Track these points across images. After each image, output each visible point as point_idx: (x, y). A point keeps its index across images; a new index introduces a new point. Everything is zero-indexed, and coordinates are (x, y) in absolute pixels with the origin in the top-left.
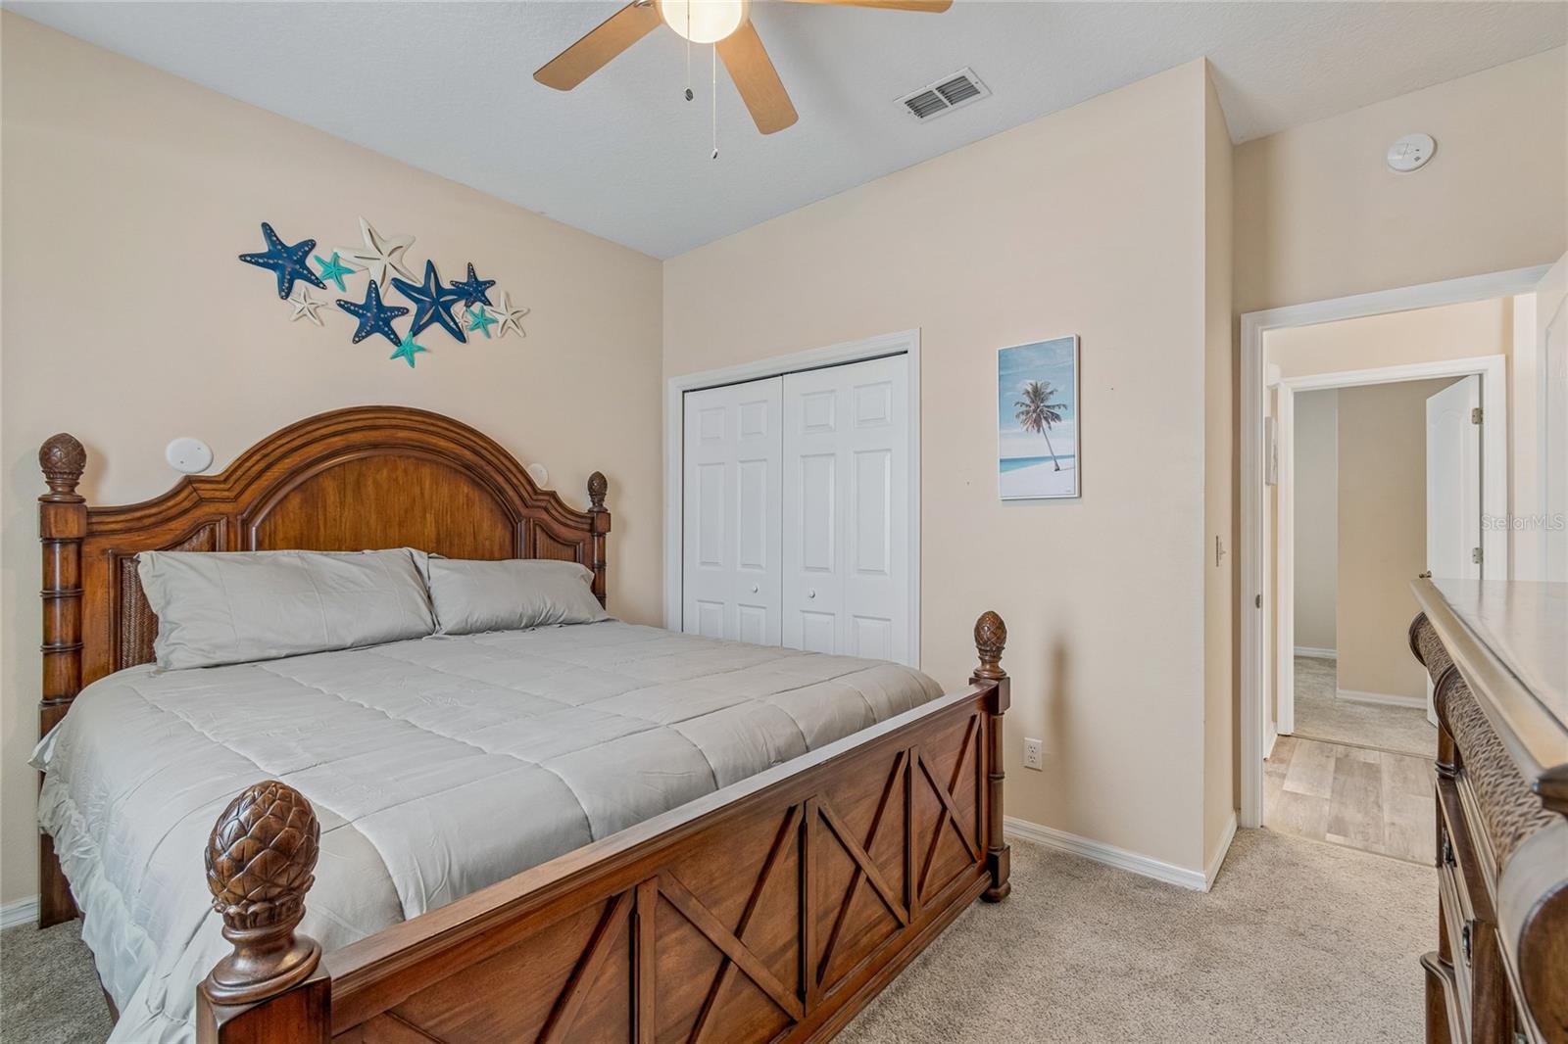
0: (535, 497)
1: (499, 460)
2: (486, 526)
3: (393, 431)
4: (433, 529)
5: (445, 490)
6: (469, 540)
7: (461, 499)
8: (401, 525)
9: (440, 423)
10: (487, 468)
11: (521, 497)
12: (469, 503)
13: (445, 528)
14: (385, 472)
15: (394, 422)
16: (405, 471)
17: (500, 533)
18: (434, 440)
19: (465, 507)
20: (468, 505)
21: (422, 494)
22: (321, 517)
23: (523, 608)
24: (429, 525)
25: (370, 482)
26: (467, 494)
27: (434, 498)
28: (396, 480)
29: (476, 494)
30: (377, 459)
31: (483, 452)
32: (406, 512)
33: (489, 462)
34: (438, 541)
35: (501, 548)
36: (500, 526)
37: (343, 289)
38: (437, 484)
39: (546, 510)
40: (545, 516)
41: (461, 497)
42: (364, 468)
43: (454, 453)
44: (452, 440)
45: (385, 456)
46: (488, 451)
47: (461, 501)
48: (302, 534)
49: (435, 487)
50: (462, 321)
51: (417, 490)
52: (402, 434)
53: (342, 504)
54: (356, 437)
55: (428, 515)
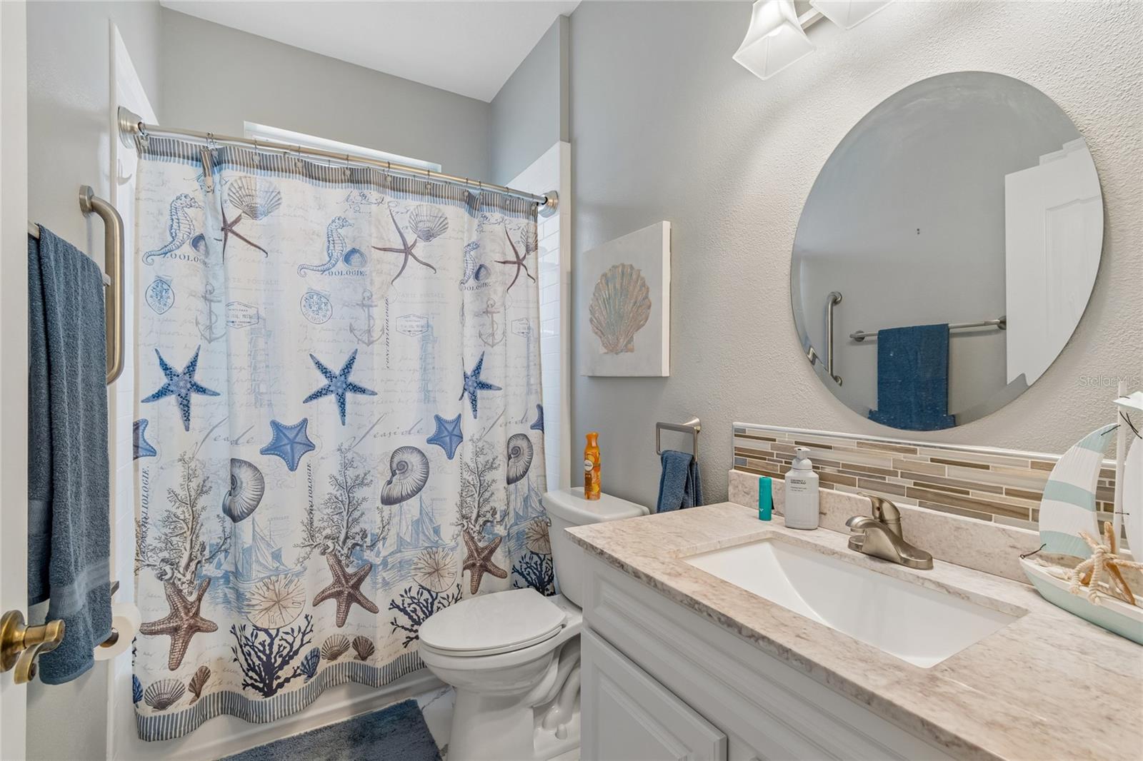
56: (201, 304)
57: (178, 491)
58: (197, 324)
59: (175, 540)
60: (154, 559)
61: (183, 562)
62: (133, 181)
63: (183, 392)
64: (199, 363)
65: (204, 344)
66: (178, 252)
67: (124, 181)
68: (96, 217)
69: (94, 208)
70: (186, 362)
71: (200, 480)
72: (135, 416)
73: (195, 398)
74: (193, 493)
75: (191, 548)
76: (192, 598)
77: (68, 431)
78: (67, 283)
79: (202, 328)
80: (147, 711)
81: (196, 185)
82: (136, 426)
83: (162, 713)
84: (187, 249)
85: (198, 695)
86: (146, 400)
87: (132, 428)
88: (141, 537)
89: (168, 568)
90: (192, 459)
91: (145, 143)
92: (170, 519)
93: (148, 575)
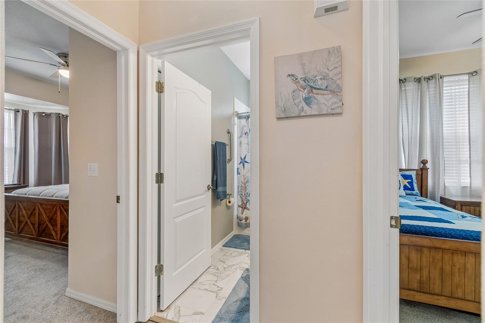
56: (247, 146)
57: (242, 181)
58: (246, 149)
59: (242, 190)
60: (240, 194)
61: (243, 195)
62: (237, 124)
63: (243, 163)
64: (246, 157)
65: (247, 153)
66: (242, 136)
67: (236, 125)
68: (229, 133)
69: (229, 132)
70: (244, 157)
71: (247, 180)
72: (237, 167)
73: (245, 164)
74: (245, 182)
75: (245, 192)
76: (245, 202)
77: (222, 171)
78: (220, 148)
79: (247, 150)
80: (239, 221)
81: (246, 123)
82: (238, 169)
83: (240, 222)
84: (244, 135)
85: (246, 221)
86: (239, 164)
87: (237, 169)
88: (238, 189)
89: (241, 195)
90: (245, 175)
91: (239, 117)
92: (242, 186)
93: (239, 196)
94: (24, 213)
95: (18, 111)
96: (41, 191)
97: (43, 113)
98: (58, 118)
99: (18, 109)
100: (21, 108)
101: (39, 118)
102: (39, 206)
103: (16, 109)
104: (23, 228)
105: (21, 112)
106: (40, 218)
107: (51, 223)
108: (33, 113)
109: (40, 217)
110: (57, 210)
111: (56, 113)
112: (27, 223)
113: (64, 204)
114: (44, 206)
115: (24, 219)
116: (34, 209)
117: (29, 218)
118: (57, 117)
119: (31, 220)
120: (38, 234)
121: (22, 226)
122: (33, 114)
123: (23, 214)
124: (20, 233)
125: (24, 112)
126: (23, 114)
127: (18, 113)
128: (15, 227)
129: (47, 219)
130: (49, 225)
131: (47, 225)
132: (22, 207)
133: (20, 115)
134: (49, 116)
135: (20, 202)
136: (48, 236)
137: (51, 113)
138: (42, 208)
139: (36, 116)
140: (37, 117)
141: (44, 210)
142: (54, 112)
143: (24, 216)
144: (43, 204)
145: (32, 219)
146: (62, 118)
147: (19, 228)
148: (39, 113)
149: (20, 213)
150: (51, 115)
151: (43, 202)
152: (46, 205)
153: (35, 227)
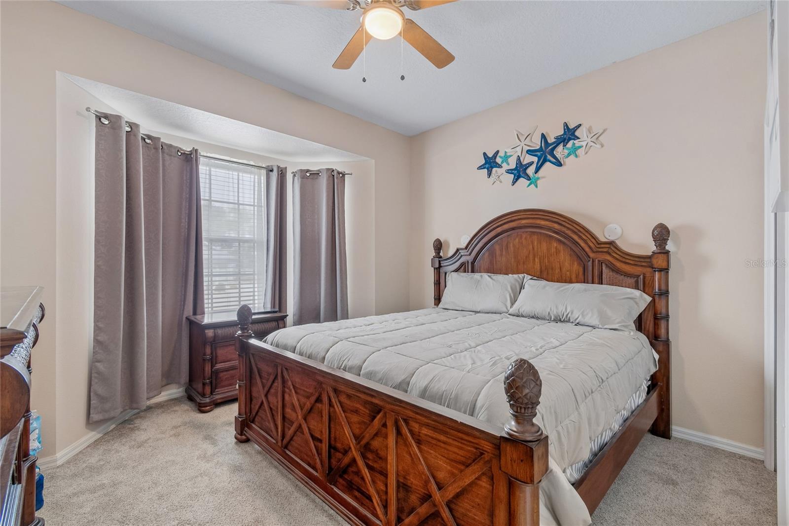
0: (599, 246)
1: (573, 226)
2: (567, 264)
3: (520, 221)
4: (539, 265)
5: (544, 246)
6: (557, 271)
7: (553, 250)
8: (524, 263)
9: (540, 213)
10: (567, 232)
11: (590, 247)
12: (557, 252)
13: (544, 265)
14: (517, 240)
15: (519, 217)
16: (526, 238)
17: (576, 267)
18: (538, 222)
19: (555, 254)
20: (556, 253)
21: (533, 248)
22: (494, 260)
23: (551, 310)
24: (536, 263)
25: (511, 245)
26: (556, 247)
27: (539, 250)
28: (522, 243)
29: (562, 247)
30: (513, 235)
31: (564, 223)
32: (526, 257)
33: (568, 228)
34: (541, 272)
35: (577, 276)
36: (576, 263)
37: (508, 164)
38: (540, 243)
39: (609, 254)
40: (609, 258)
41: (553, 249)
42: (509, 239)
43: (549, 227)
44: (547, 220)
45: (517, 233)
46: (566, 222)
47: (553, 251)
48: (489, 267)
49: (539, 244)
50: (560, 155)
51: (531, 247)
52: (524, 222)
53: (501, 255)
54: (506, 227)
55: (536, 259)
94: (293, 401)
95: (272, 171)
96: (327, 346)
97: (308, 171)
98: (331, 178)
99: (272, 166)
100: (274, 164)
101: (301, 181)
102: (332, 394)
103: (268, 166)
104: (291, 439)
105: (275, 170)
106: (333, 430)
107: (364, 457)
108: (292, 173)
109: (332, 426)
110: (385, 425)
111: (328, 170)
112: (300, 426)
113: (411, 414)
114: (343, 398)
115: (294, 415)
116: (319, 400)
117: (305, 419)
118: (329, 177)
119: (311, 427)
120: (328, 474)
121: (290, 433)
122: (292, 175)
123: (293, 403)
124: (286, 447)
125: (279, 171)
126: (278, 175)
127: (271, 173)
128: (277, 428)
129: (354, 441)
130: (360, 462)
131: (354, 460)
132: (290, 383)
133: (274, 176)
134: (316, 176)
135: (286, 369)
136: (356, 493)
137: (319, 171)
138: (338, 404)
139: (296, 178)
140: (298, 179)
141: (344, 411)
142: (324, 168)
143: (294, 408)
144: (341, 392)
145: (313, 423)
146: (337, 178)
147: (283, 436)
148: (301, 171)
149: (287, 397)
150: (318, 174)
151: (342, 388)
152: (349, 396)
153: (321, 449)
